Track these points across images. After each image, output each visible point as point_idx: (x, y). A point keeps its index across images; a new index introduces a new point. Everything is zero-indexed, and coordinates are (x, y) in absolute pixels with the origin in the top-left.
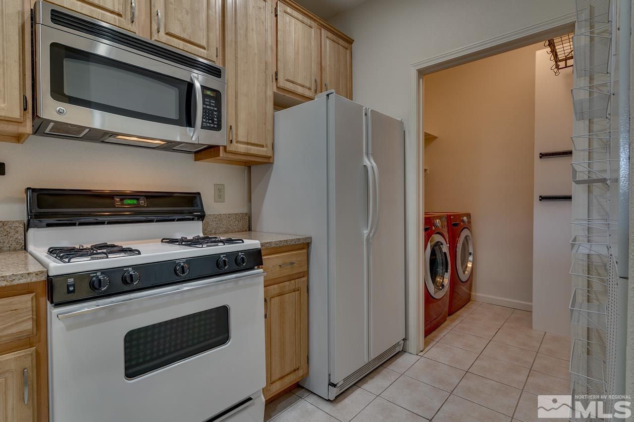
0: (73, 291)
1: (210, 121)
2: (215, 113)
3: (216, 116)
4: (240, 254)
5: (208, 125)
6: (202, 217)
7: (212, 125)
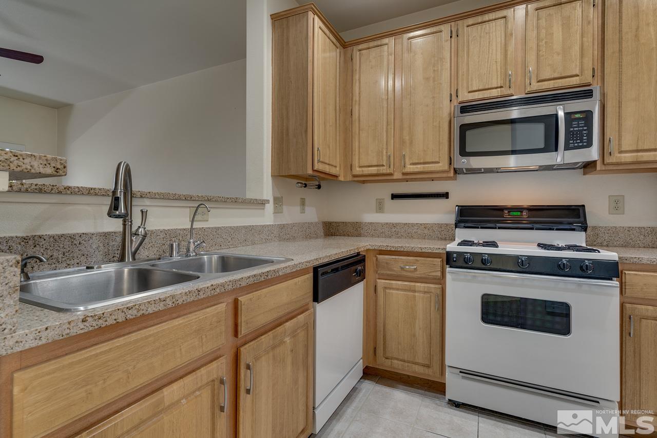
0: (455, 261)
1: (579, 141)
2: (585, 132)
3: (585, 135)
4: (586, 261)
5: (576, 145)
6: (585, 228)
7: (581, 144)
